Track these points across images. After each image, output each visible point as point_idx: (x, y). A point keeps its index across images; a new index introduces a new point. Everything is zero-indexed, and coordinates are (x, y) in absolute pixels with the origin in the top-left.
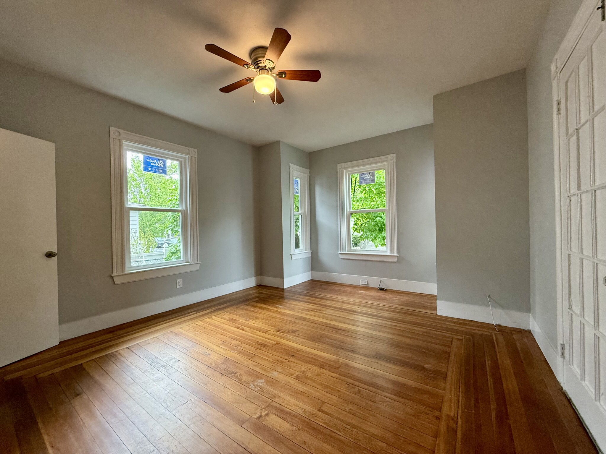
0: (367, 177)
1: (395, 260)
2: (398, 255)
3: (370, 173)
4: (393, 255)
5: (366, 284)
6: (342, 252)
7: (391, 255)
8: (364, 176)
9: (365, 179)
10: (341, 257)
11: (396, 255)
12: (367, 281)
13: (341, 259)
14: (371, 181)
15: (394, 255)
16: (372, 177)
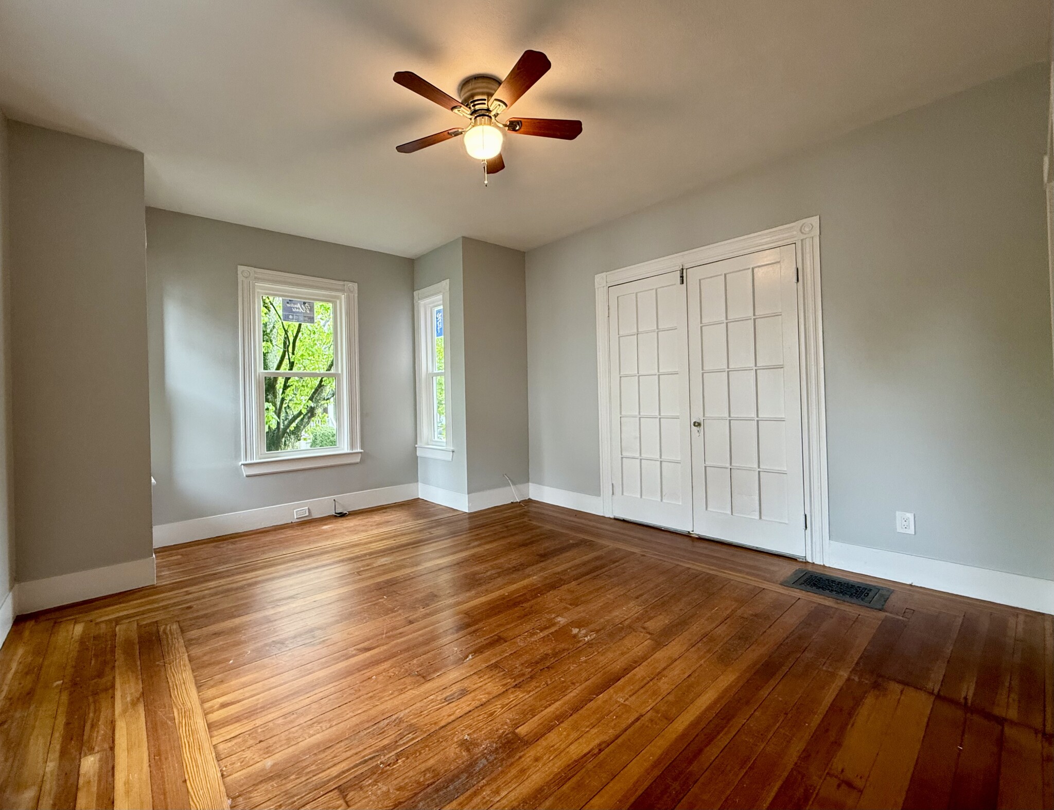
0: (299, 309)
1: (358, 459)
2: (362, 451)
3: (304, 303)
4: (354, 451)
5: (307, 514)
6: (249, 462)
7: (351, 451)
8: (292, 305)
9: (294, 312)
10: (246, 472)
11: (359, 450)
12: (309, 509)
13: (247, 476)
14: (306, 319)
15: (356, 451)
16: (308, 312)
